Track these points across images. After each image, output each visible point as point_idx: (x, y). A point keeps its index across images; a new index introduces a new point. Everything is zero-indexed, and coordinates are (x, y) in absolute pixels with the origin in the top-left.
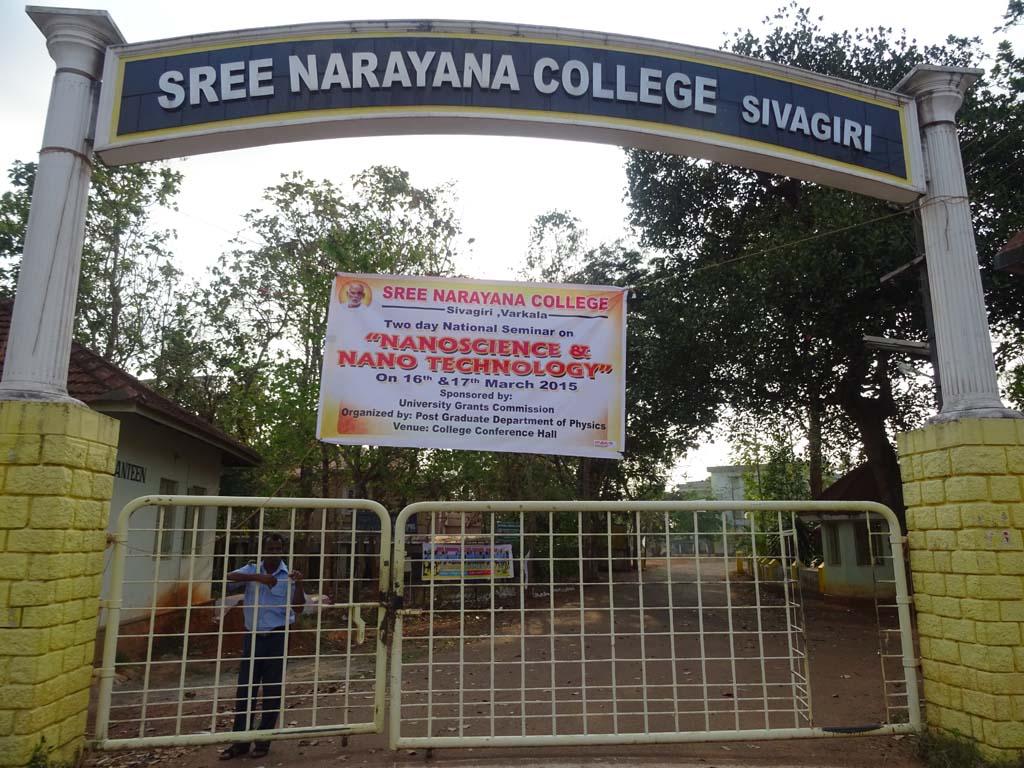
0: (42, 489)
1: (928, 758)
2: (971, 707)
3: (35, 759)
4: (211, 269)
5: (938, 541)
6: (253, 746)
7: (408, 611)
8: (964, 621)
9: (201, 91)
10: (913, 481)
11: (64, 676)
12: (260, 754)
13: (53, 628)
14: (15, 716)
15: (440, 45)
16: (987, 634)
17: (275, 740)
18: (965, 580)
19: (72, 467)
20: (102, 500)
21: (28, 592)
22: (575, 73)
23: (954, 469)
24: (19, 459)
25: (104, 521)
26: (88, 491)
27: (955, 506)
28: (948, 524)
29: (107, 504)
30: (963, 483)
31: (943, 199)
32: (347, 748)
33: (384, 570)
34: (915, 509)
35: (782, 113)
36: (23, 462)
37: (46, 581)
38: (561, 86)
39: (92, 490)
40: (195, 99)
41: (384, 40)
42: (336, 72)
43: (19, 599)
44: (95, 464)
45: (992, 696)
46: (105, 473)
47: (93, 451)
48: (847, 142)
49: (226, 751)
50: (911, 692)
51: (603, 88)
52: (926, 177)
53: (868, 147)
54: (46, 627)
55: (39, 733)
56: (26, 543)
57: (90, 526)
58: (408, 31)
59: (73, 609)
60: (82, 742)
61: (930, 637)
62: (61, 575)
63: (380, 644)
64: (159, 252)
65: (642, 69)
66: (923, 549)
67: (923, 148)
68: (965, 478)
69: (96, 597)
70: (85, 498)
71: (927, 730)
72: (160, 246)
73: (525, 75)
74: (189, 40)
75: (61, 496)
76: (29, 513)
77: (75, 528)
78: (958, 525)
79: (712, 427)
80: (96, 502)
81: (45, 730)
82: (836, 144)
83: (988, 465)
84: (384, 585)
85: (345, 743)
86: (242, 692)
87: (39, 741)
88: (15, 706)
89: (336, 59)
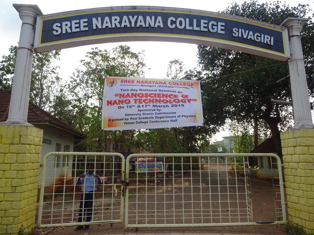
0: (20, 151)
1: (289, 232)
2: (302, 217)
3: (20, 231)
4: (70, 77)
5: (292, 166)
6: (84, 227)
7: (130, 187)
8: (300, 191)
9: (66, 29)
10: (285, 147)
11: (28, 206)
12: (86, 229)
13: (25, 193)
14: (14, 219)
15: (138, 14)
16: (307, 195)
17: (91, 225)
18: (301, 178)
19: (29, 145)
20: (38, 154)
21: (17, 182)
22: (181, 22)
23: (298, 144)
24: (14, 142)
25: (39, 160)
26: (34, 152)
27: (298, 156)
28: (296, 161)
29: (40, 155)
30: (301, 149)
31: (295, 60)
32: (112, 227)
33: (123, 174)
34: (286, 156)
35: (245, 33)
36: (14, 143)
37: (22, 179)
38: (176, 26)
39: (35, 151)
40: (64, 32)
41: (121, 13)
42: (107, 23)
43: (14, 184)
44: (36, 143)
45: (308, 214)
46: (39, 145)
47: (35, 139)
48: (265, 42)
49: (76, 228)
50: (284, 211)
51: (189, 26)
52: (290, 53)
53: (272, 44)
54: (22, 192)
55: (21, 224)
56: (16, 168)
57: (35, 162)
58: (129, 9)
59: (31, 187)
60: (33, 226)
61: (290, 195)
62: (27, 177)
63: (122, 196)
64: (54, 73)
65: (201, 20)
66: (288, 168)
67: (289, 44)
68: (301, 147)
69: (37, 183)
70: (33, 154)
71: (288, 223)
72: (55, 71)
73: (165, 23)
74: (62, 13)
75: (26, 153)
76: (17, 159)
77: (31, 163)
78: (299, 162)
79: (224, 126)
80: (37, 155)
81: (23, 223)
82: (262, 43)
83: (308, 143)
84: (123, 179)
85: (111, 226)
86: (81, 211)
87: (21, 226)
88: (14, 216)
89: (107, 19)
